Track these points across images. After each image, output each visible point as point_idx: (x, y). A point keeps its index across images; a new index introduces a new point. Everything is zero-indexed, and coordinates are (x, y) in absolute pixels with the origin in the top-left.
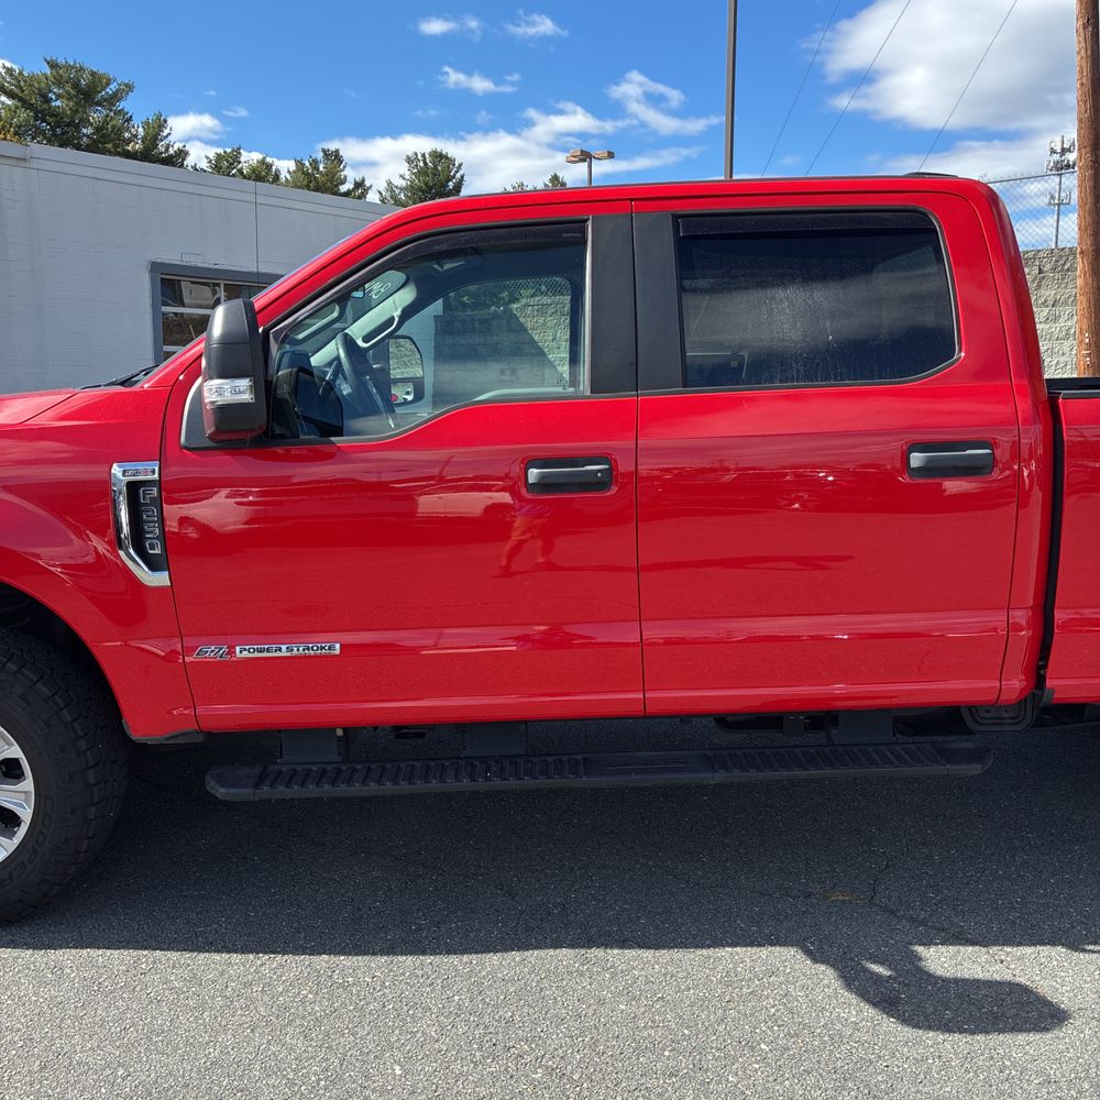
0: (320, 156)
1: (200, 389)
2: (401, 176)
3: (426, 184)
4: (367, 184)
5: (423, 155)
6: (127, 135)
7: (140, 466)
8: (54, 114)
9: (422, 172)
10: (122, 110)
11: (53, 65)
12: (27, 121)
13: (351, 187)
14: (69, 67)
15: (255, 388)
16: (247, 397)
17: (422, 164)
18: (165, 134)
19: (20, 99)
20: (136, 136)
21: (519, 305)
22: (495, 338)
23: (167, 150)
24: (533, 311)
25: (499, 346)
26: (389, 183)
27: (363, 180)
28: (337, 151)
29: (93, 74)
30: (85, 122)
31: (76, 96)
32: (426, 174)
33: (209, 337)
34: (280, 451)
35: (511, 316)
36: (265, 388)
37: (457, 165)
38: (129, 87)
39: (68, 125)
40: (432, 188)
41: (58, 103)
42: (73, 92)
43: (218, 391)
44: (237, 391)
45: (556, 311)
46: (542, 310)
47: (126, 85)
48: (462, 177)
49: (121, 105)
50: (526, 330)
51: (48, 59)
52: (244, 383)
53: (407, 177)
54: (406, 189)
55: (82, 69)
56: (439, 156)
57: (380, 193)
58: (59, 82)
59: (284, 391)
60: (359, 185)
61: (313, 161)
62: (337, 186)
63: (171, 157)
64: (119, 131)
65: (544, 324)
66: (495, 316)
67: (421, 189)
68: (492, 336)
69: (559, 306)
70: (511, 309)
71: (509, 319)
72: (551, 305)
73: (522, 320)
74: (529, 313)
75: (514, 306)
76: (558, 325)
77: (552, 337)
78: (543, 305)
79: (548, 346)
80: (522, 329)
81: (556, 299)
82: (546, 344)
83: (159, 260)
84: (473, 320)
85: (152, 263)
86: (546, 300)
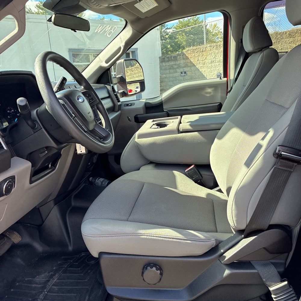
21: (186, 50)
22: (179, 62)
24: (190, 52)
25: (180, 64)
35: (183, 54)
45: (198, 51)
46: (193, 51)
50: (189, 58)
65: (194, 56)
66: (178, 55)
68: (178, 61)
69: (199, 49)
70: (183, 52)
71: (183, 56)
72: (196, 49)
73: (187, 55)
74: (189, 53)
75: (184, 51)
76: (199, 56)
77: (197, 60)
78: (194, 49)
79: (196, 63)
80: (187, 58)
81: (198, 47)
82: (195, 62)
83: (71, 48)
84: (171, 57)
85: (69, 49)
86: (195, 48)
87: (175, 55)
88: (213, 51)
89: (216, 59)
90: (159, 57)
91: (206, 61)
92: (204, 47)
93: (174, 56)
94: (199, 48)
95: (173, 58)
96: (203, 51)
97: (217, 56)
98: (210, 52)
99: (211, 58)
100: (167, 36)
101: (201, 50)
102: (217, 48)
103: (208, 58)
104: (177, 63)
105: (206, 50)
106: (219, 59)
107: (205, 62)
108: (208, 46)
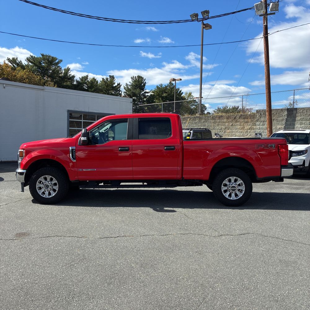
0: (108, 77)
1: (81, 138)
4: (121, 84)
5: (136, 77)
6: (60, 72)
7: (73, 147)
8: (43, 67)
9: (135, 81)
10: (59, 66)
11: (43, 55)
12: (36, 69)
13: (117, 85)
14: (46, 56)
15: (87, 138)
16: (86, 139)
17: (135, 79)
18: (69, 72)
19: (34, 64)
20: (62, 72)
23: (70, 76)
26: (127, 84)
27: (120, 83)
28: (113, 76)
29: (53, 57)
30: (50, 69)
31: (48, 63)
33: (82, 132)
34: (90, 146)
36: (88, 138)
37: (144, 79)
38: (61, 61)
39: (45, 70)
40: (137, 85)
41: (43, 64)
42: (47, 62)
43: (83, 139)
44: (85, 139)
47: (61, 60)
48: (145, 82)
49: (59, 65)
51: (42, 54)
52: (86, 138)
53: (131, 82)
54: (131, 85)
55: (50, 56)
56: (139, 77)
57: (124, 86)
58: (44, 59)
59: (91, 139)
60: (119, 84)
62: (113, 85)
63: (71, 77)
64: (58, 71)
67: (134, 86)
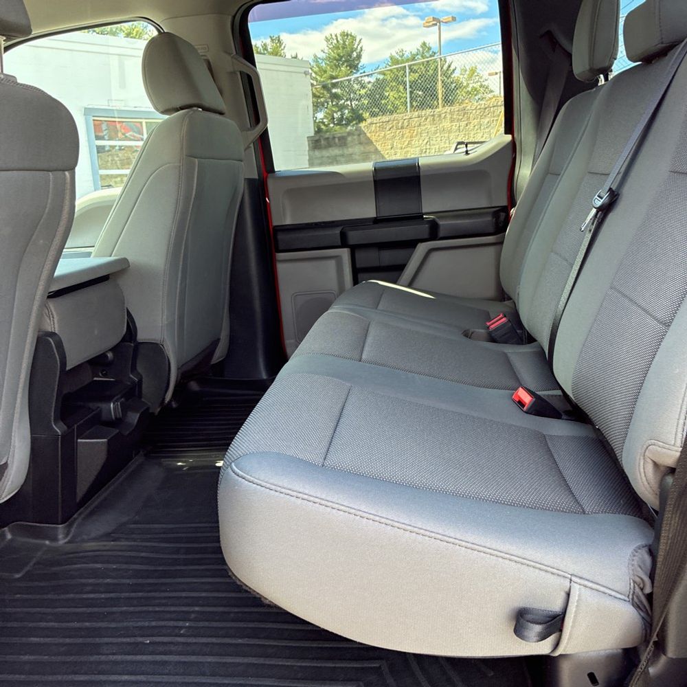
0: (268, 41)
2: (322, 51)
3: (338, 55)
5: (336, 36)
9: (335, 47)
17: (335, 41)
21: (366, 124)
22: (350, 149)
24: (376, 127)
25: (353, 155)
26: (315, 56)
28: (279, 37)
32: (338, 48)
35: (360, 133)
37: (358, 40)
40: (342, 57)
45: (393, 127)
46: (383, 126)
48: (361, 48)
50: (372, 142)
53: (326, 51)
54: (326, 59)
56: (345, 35)
61: (264, 44)
65: (384, 137)
66: (350, 134)
67: (335, 59)
68: (347, 148)
69: (395, 122)
70: (360, 127)
71: (359, 135)
72: (388, 121)
73: (368, 135)
74: (373, 129)
75: (362, 125)
76: (394, 137)
77: (390, 147)
78: (383, 122)
79: (388, 153)
80: (369, 142)
81: (392, 117)
82: (386, 152)
83: (90, 107)
84: (334, 138)
85: (85, 108)
86: (385, 118)
87: (344, 134)
88: (424, 128)
89: (432, 147)
90: (308, 137)
91: (408, 149)
92: (407, 117)
93: (339, 135)
94: (394, 120)
95: (337, 140)
96: (402, 128)
97: (434, 139)
98: (419, 130)
99: (420, 143)
100: (363, 92)
101: (400, 124)
102: (434, 120)
103: (413, 143)
104: (348, 153)
105: (409, 124)
106: (437, 147)
107: (408, 151)
108: (414, 116)
